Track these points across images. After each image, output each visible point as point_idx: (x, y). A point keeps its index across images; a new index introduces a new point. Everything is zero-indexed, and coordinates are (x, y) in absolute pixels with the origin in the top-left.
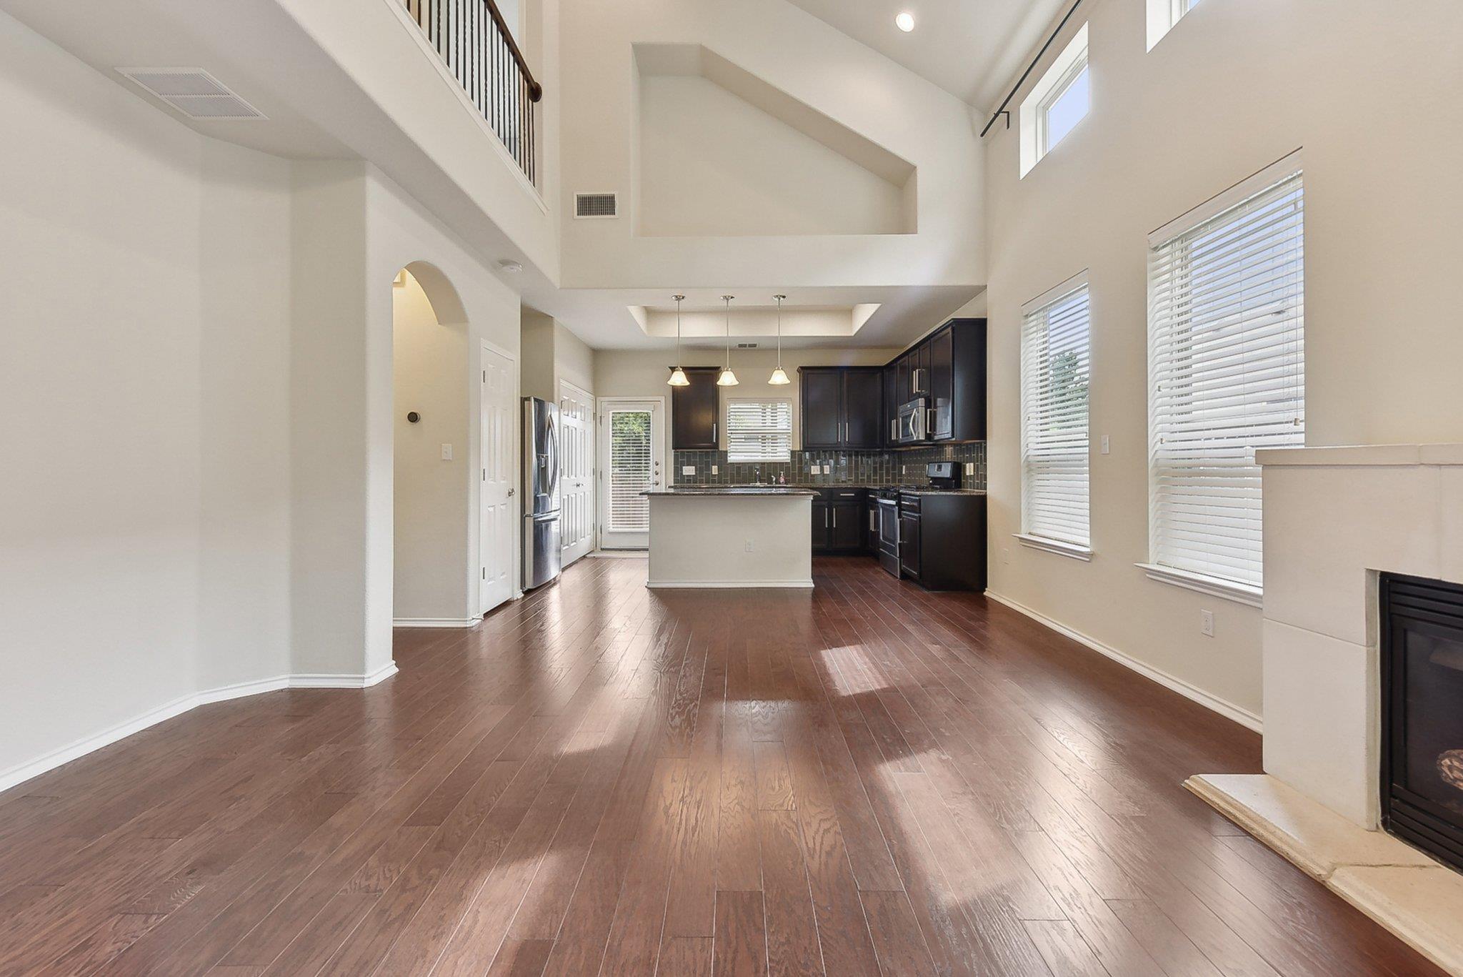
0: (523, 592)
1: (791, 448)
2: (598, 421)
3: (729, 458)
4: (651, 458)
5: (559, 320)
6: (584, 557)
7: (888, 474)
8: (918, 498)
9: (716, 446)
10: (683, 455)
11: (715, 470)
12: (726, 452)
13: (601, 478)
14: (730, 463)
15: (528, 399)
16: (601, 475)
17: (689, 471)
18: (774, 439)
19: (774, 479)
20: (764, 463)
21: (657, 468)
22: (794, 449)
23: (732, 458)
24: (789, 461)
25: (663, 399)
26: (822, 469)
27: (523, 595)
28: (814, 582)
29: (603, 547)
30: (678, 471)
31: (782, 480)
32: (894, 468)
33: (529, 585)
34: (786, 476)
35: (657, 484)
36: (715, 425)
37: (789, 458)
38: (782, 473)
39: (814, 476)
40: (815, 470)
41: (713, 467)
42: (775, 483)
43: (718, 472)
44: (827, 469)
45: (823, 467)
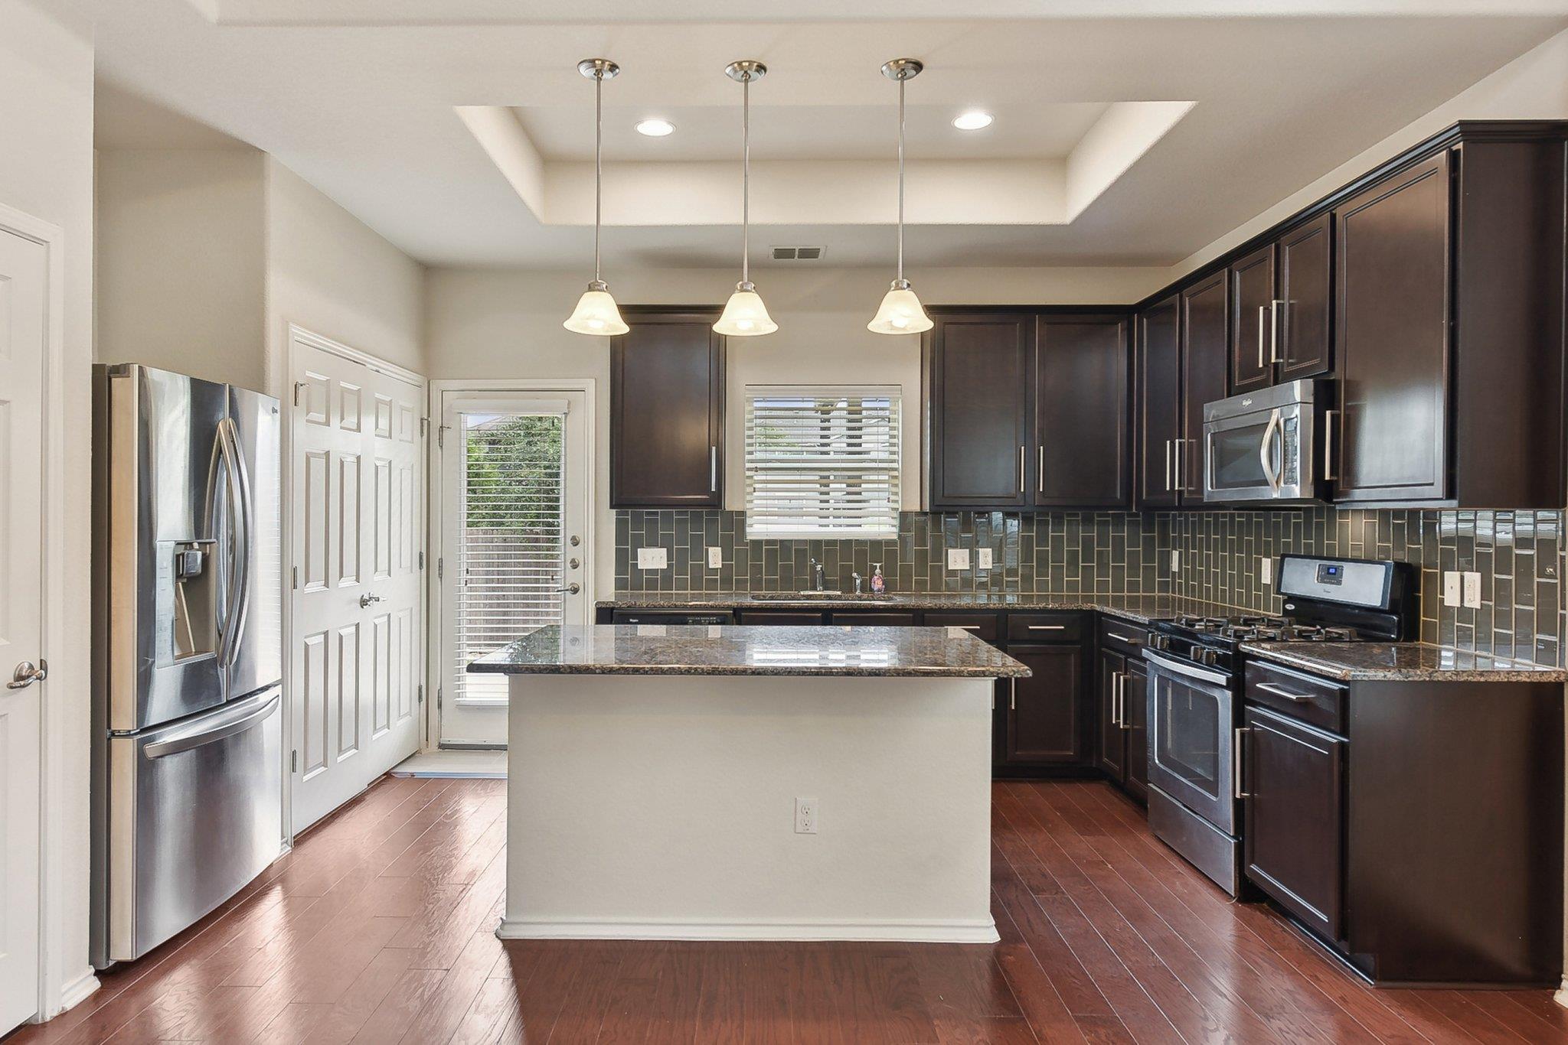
0: (98, 973)
1: (899, 506)
2: (435, 437)
3: (748, 530)
4: (562, 528)
5: (281, 158)
6: (388, 775)
7: (1134, 569)
8: (1336, 686)
9: (716, 501)
10: (637, 522)
11: (715, 557)
12: (743, 513)
13: (441, 576)
14: (752, 541)
15: (121, 370)
16: (441, 567)
17: (652, 559)
18: (854, 480)
19: (858, 581)
20: (835, 541)
21: (573, 552)
22: (907, 509)
23: (758, 529)
24: (895, 537)
25: (590, 385)
26: (974, 558)
27: (95, 984)
28: (999, 926)
29: (445, 740)
30: (624, 559)
31: (878, 584)
32: (1149, 558)
33: (124, 950)
34: (888, 572)
35: (575, 591)
36: (714, 448)
37: (896, 530)
38: (878, 567)
39: (954, 573)
40: (957, 559)
41: (711, 550)
42: (861, 590)
43: (722, 561)
44: (986, 558)
45: (977, 553)
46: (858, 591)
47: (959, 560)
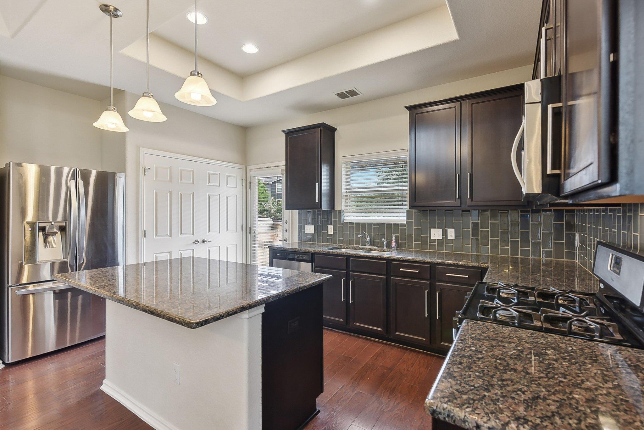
3: (344, 218)
4: (282, 217)
11: (330, 229)
12: (341, 211)
13: (250, 233)
14: (345, 223)
16: (250, 230)
17: (309, 229)
19: (385, 243)
21: (287, 227)
24: (404, 222)
26: (445, 234)
30: (301, 228)
31: (393, 244)
35: (286, 241)
37: (405, 218)
38: (394, 236)
39: (434, 241)
40: (436, 234)
41: (329, 226)
42: (386, 247)
43: (333, 231)
44: (451, 234)
45: (447, 231)
46: (385, 247)
47: (437, 234)
